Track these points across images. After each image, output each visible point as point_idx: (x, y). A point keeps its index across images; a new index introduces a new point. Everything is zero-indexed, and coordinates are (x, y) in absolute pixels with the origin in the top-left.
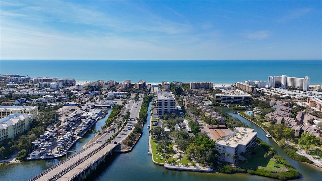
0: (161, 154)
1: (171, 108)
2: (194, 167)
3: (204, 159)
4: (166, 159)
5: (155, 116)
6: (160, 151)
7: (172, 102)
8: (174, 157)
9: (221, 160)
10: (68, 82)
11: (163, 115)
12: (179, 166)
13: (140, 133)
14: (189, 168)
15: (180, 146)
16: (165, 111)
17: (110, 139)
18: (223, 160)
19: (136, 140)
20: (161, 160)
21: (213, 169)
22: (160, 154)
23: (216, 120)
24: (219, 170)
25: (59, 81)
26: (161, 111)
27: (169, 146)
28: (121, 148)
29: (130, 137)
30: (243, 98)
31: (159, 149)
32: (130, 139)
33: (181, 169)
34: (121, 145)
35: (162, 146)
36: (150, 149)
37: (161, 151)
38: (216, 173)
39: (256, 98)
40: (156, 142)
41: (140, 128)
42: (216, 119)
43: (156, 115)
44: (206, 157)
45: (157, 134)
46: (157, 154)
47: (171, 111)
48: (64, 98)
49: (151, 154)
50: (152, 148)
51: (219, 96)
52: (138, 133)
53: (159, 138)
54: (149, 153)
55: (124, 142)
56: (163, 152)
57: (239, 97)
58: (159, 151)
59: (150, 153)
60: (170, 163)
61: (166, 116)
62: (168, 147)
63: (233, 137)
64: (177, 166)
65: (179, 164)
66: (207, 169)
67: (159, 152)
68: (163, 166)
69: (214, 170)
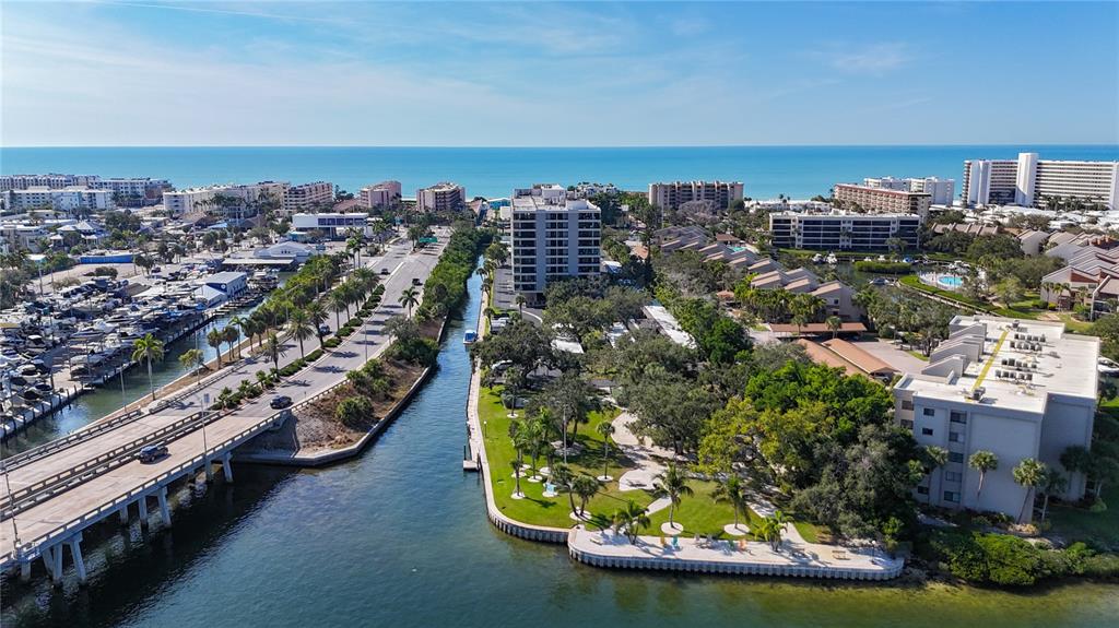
0: (545, 471)
1: (581, 252)
2: (766, 548)
3: (839, 497)
4: (577, 498)
5: (504, 297)
6: (537, 449)
7: (588, 225)
8: (624, 487)
9: (935, 498)
10: (140, 191)
11: (542, 290)
12: (669, 541)
13: (423, 364)
14: (736, 558)
15: (660, 421)
16: (553, 269)
17: (242, 389)
18: (949, 496)
19: (393, 399)
20: (546, 504)
21: (900, 563)
22: (535, 471)
23: (815, 301)
24: (943, 565)
25: (101, 185)
26: (533, 270)
27: (586, 421)
28: (301, 438)
29: (358, 383)
30: (895, 227)
31: (532, 435)
32: (362, 393)
33: (685, 562)
34: (296, 420)
35: (546, 422)
36: (477, 444)
37: (539, 453)
38: (931, 585)
39: (950, 227)
40: (511, 406)
41: (426, 340)
42: (814, 294)
43: (507, 293)
44: (848, 481)
45: (517, 361)
46: (516, 465)
47: (581, 269)
48: (90, 233)
49: (479, 471)
50: (485, 436)
51: (789, 221)
52: (412, 363)
53: (527, 386)
54: (467, 464)
55: (322, 409)
56: (552, 457)
57: (875, 223)
58: (527, 452)
59: (475, 466)
60: (601, 522)
61: (557, 289)
62: (580, 425)
63: (980, 361)
64: (650, 548)
65: (666, 527)
66: (863, 563)
67: (528, 458)
68: (560, 543)
69: (906, 565)
